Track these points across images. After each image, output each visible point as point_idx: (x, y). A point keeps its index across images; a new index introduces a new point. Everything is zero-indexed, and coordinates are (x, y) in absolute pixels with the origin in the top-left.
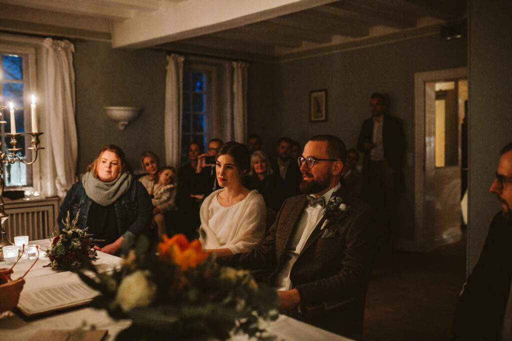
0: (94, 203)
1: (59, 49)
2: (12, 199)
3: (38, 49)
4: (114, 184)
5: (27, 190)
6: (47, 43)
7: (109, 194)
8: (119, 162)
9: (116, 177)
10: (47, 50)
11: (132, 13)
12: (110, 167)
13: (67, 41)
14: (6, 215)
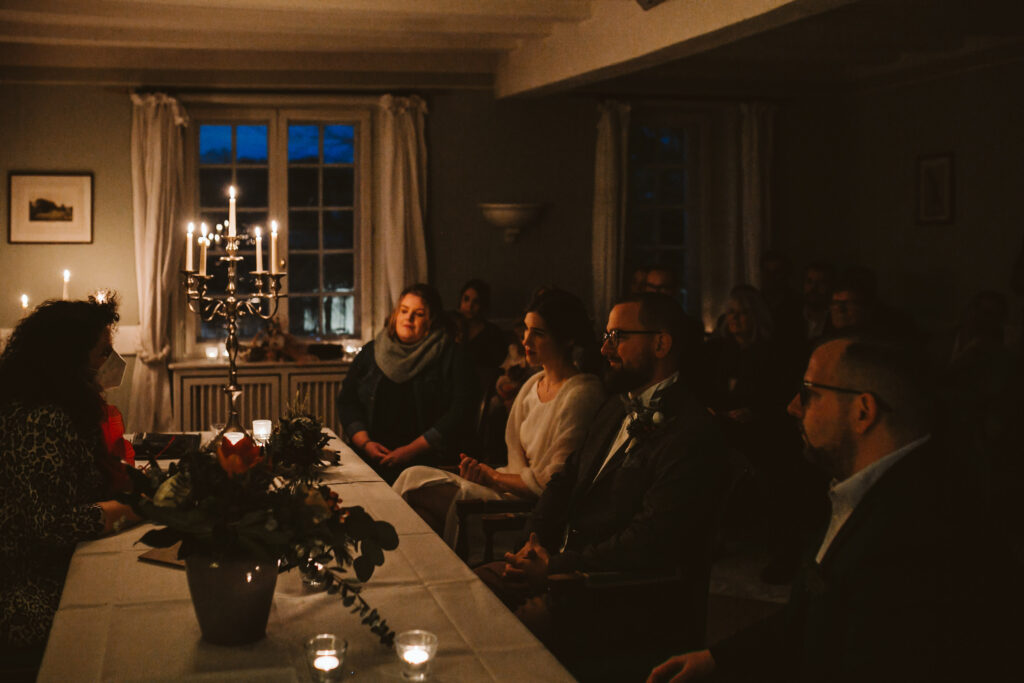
0: (385, 377)
1: (402, 111)
2: (322, 358)
3: (374, 111)
4: (415, 349)
5: (348, 344)
6: (385, 102)
7: (404, 364)
8: (428, 311)
9: (423, 338)
10: (385, 115)
11: (519, 43)
12: (412, 319)
13: (417, 97)
14: (238, 388)
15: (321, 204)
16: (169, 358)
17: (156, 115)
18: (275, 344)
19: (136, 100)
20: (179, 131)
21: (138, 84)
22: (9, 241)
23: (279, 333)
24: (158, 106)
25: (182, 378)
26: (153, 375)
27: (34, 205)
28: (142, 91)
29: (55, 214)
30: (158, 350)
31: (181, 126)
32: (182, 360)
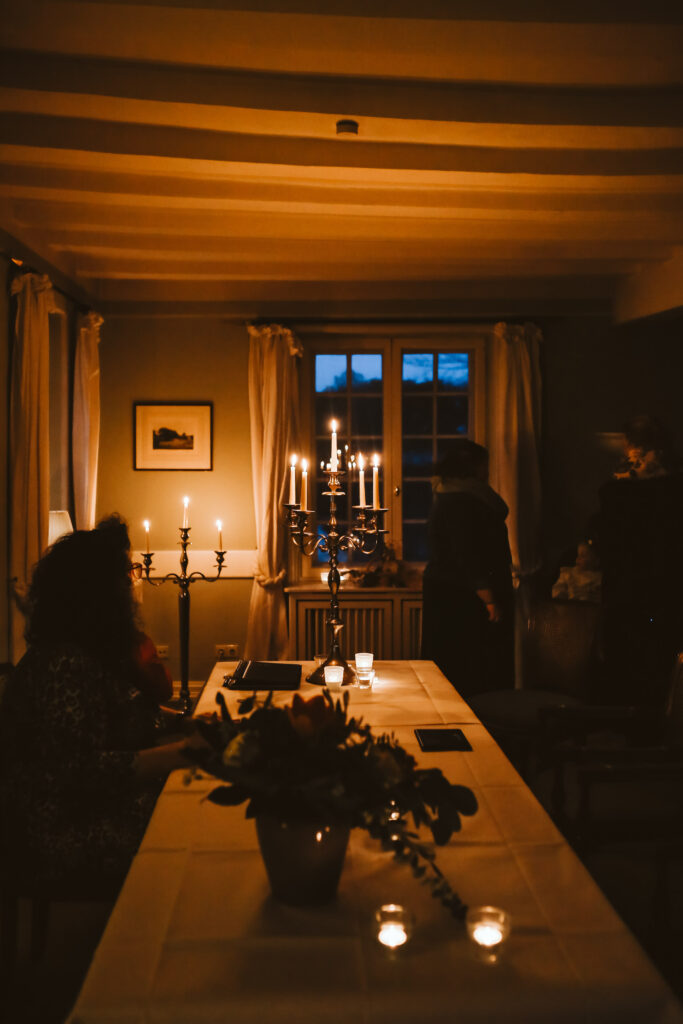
1: (517, 339)
6: (499, 330)
10: (499, 343)
11: (639, 267)
13: (532, 325)
15: (435, 432)
16: (285, 582)
17: (272, 346)
18: (389, 570)
19: (253, 331)
20: (294, 360)
21: (254, 316)
22: (135, 469)
23: (393, 559)
24: (273, 337)
25: (297, 601)
26: (269, 598)
27: (157, 433)
28: (259, 323)
29: (176, 442)
30: (275, 572)
31: (296, 356)
32: (297, 583)
